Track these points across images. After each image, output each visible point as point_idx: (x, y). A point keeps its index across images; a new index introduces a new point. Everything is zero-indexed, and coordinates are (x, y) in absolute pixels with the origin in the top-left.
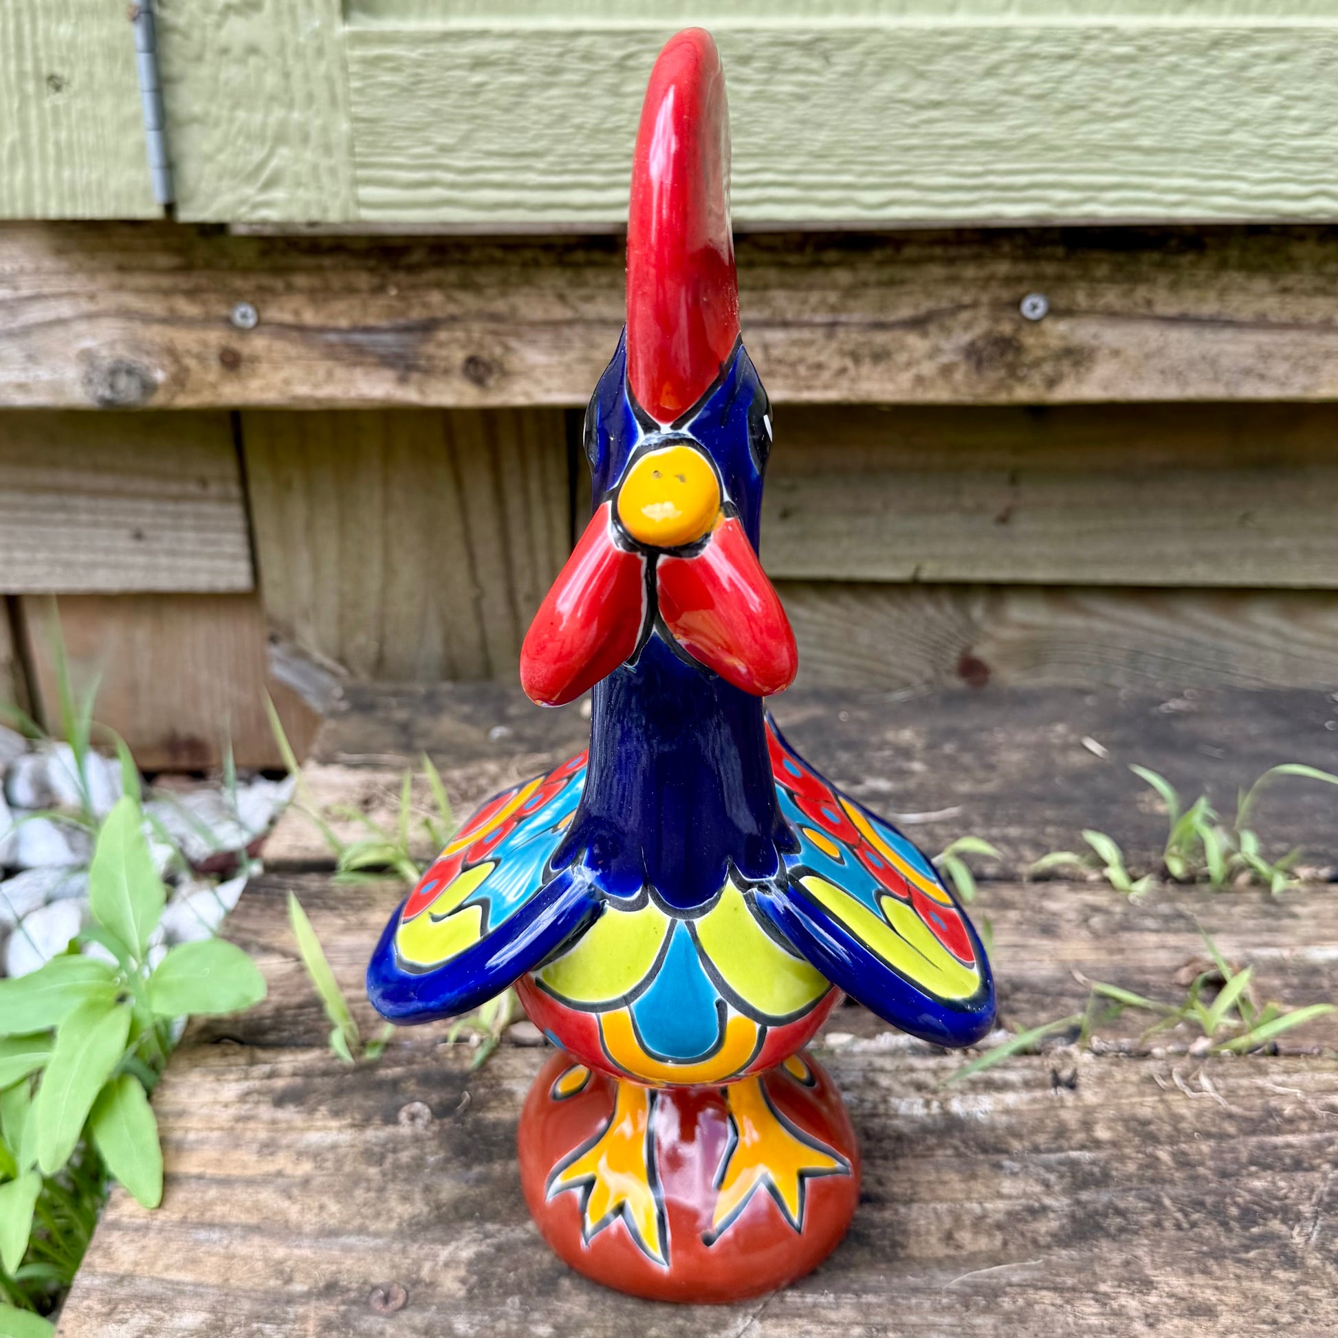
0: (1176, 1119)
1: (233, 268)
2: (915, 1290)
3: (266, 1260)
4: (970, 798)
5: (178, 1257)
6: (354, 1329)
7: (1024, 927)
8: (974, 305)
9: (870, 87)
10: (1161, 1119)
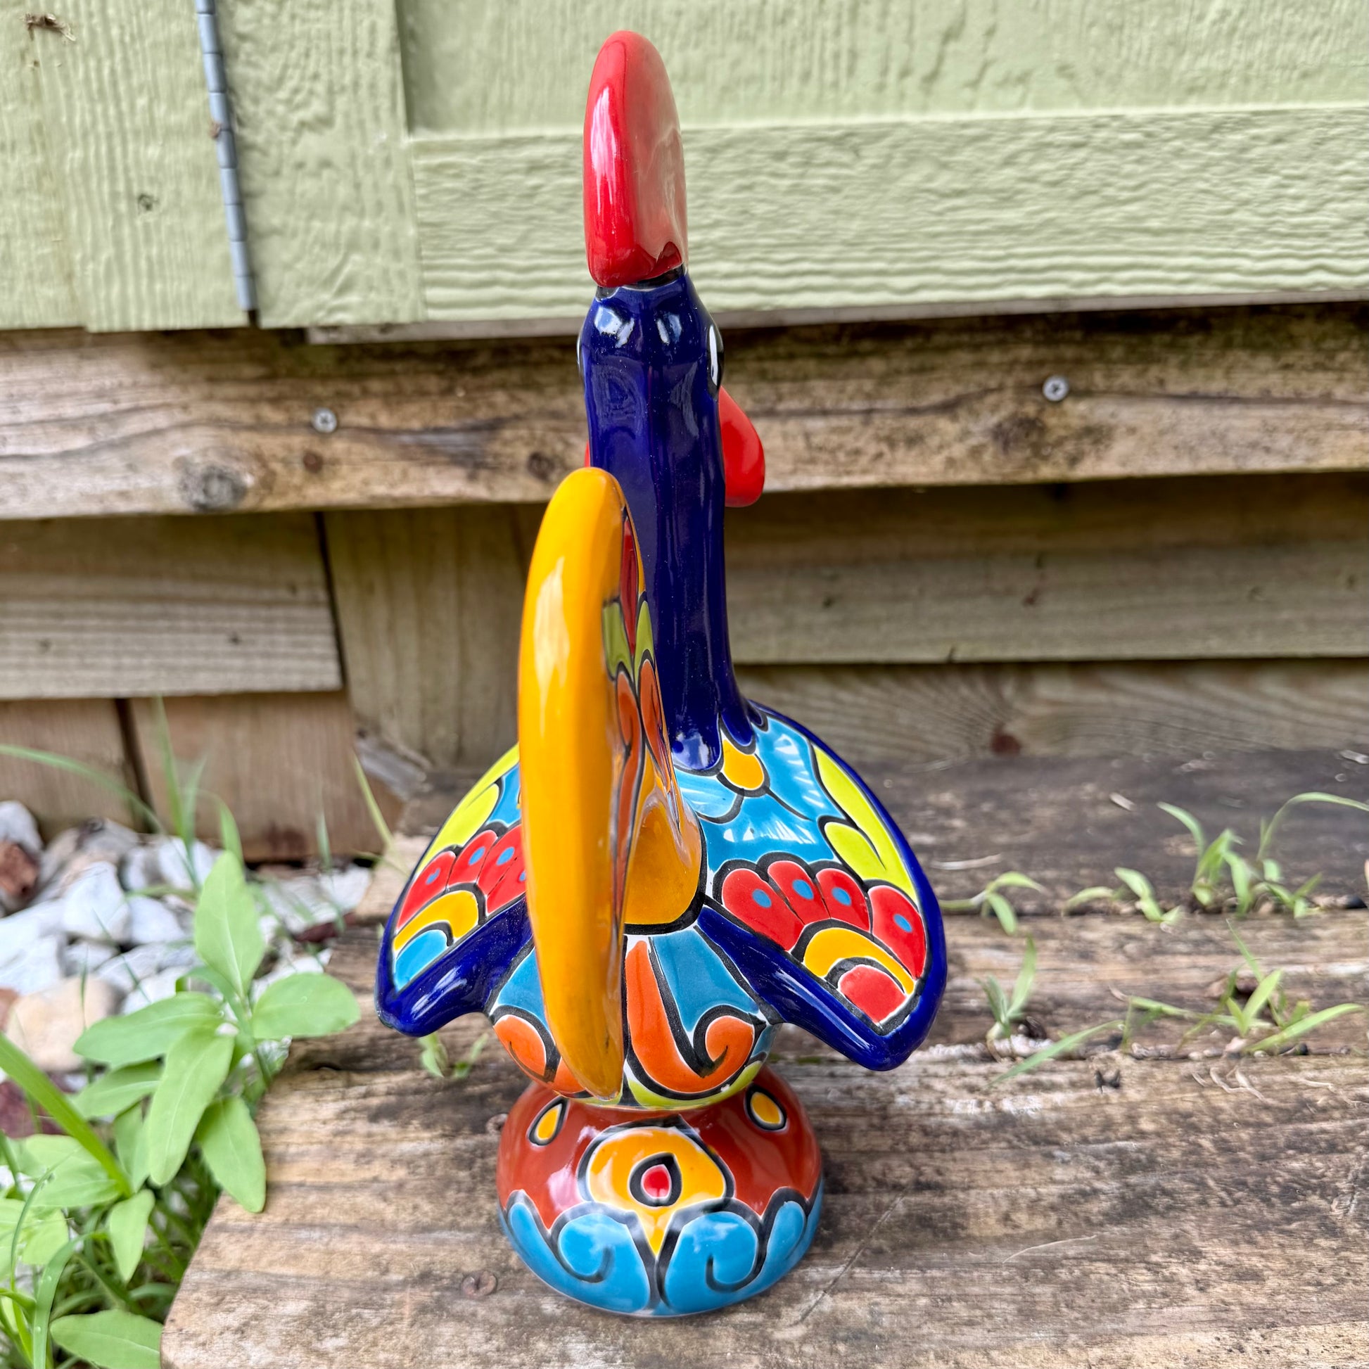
0: (1216, 1111)
1: (313, 376)
2: (977, 1265)
3: (364, 1255)
4: (1007, 848)
5: (280, 1254)
6: (448, 1312)
7: (1064, 954)
8: (1000, 388)
9: (897, 179)
10: (1201, 1112)
